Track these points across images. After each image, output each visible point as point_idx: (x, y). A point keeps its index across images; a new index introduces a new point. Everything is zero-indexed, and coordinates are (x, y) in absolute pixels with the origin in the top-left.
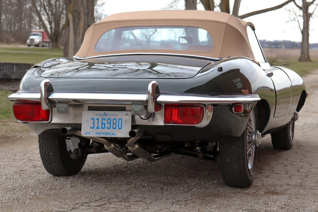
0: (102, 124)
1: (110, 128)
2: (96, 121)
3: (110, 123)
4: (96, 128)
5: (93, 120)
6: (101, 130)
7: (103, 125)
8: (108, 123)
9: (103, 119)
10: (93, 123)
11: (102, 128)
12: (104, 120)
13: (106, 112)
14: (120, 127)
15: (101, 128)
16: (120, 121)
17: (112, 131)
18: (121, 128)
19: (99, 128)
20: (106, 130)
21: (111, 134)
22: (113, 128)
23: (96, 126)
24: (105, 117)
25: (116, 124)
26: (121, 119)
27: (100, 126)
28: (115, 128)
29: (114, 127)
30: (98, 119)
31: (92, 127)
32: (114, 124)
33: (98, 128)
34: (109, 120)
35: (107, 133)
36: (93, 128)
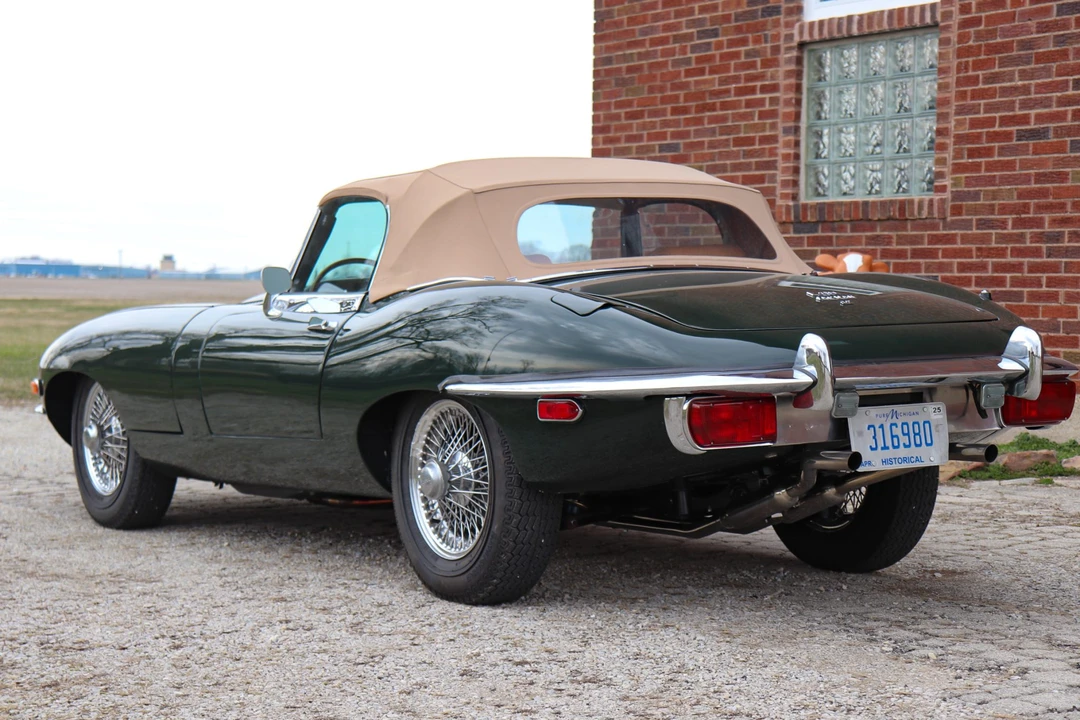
0: (893, 437)
1: (909, 446)
2: (879, 432)
3: (908, 434)
4: (882, 449)
5: (872, 429)
6: (890, 453)
7: (895, 440)
8: (904, 434)
9: (892, 425)
10: (874, 437)
11: (894, 447)
12: (894, 427)
13: (896, 408)
14: (929, 441)
15: (891, 447)
16: (927, 425)
17: (913, 451)
18: (931, 444)
19: (888, 448)
20: (902, 452)
21: (913, 460)
22: (917, 445)
23: (881, 444)
24: (894, 420)
25: (919, 434)
26: (928, 422)
27: (889, 443)
28: (920, 445)
29: (918, 442)
30: (882, 426)
31: (874, 446)
32: (915, 434)
33: (885, 448)
34: (905, 427)
35: (905, 460)
36: (876, 449)
